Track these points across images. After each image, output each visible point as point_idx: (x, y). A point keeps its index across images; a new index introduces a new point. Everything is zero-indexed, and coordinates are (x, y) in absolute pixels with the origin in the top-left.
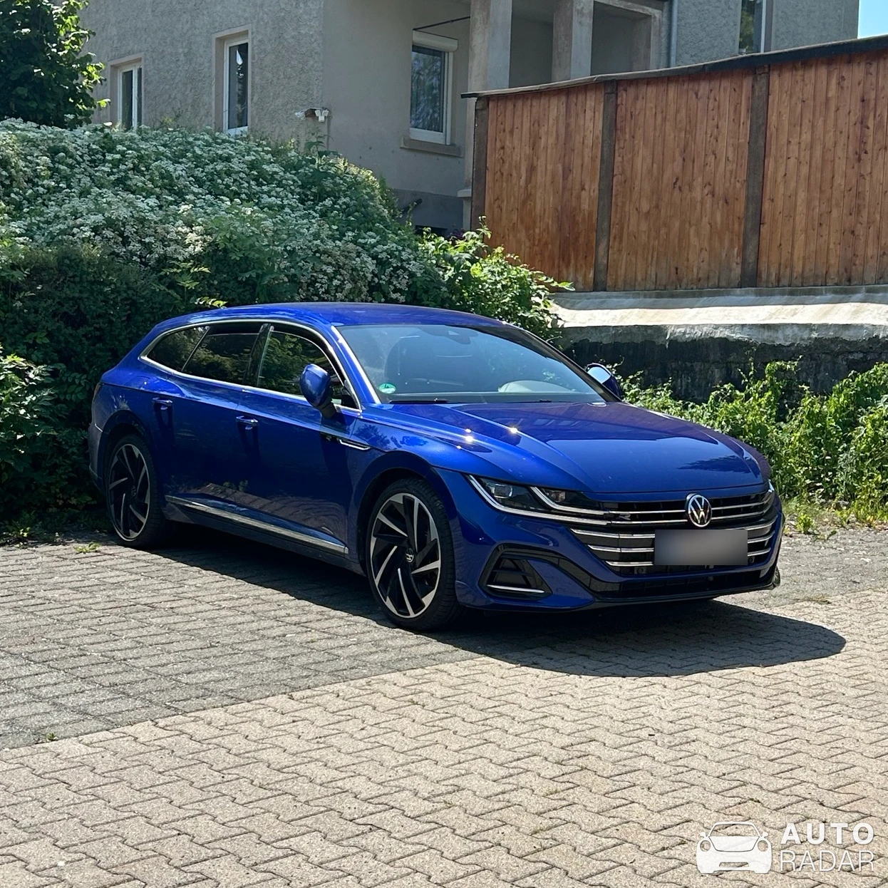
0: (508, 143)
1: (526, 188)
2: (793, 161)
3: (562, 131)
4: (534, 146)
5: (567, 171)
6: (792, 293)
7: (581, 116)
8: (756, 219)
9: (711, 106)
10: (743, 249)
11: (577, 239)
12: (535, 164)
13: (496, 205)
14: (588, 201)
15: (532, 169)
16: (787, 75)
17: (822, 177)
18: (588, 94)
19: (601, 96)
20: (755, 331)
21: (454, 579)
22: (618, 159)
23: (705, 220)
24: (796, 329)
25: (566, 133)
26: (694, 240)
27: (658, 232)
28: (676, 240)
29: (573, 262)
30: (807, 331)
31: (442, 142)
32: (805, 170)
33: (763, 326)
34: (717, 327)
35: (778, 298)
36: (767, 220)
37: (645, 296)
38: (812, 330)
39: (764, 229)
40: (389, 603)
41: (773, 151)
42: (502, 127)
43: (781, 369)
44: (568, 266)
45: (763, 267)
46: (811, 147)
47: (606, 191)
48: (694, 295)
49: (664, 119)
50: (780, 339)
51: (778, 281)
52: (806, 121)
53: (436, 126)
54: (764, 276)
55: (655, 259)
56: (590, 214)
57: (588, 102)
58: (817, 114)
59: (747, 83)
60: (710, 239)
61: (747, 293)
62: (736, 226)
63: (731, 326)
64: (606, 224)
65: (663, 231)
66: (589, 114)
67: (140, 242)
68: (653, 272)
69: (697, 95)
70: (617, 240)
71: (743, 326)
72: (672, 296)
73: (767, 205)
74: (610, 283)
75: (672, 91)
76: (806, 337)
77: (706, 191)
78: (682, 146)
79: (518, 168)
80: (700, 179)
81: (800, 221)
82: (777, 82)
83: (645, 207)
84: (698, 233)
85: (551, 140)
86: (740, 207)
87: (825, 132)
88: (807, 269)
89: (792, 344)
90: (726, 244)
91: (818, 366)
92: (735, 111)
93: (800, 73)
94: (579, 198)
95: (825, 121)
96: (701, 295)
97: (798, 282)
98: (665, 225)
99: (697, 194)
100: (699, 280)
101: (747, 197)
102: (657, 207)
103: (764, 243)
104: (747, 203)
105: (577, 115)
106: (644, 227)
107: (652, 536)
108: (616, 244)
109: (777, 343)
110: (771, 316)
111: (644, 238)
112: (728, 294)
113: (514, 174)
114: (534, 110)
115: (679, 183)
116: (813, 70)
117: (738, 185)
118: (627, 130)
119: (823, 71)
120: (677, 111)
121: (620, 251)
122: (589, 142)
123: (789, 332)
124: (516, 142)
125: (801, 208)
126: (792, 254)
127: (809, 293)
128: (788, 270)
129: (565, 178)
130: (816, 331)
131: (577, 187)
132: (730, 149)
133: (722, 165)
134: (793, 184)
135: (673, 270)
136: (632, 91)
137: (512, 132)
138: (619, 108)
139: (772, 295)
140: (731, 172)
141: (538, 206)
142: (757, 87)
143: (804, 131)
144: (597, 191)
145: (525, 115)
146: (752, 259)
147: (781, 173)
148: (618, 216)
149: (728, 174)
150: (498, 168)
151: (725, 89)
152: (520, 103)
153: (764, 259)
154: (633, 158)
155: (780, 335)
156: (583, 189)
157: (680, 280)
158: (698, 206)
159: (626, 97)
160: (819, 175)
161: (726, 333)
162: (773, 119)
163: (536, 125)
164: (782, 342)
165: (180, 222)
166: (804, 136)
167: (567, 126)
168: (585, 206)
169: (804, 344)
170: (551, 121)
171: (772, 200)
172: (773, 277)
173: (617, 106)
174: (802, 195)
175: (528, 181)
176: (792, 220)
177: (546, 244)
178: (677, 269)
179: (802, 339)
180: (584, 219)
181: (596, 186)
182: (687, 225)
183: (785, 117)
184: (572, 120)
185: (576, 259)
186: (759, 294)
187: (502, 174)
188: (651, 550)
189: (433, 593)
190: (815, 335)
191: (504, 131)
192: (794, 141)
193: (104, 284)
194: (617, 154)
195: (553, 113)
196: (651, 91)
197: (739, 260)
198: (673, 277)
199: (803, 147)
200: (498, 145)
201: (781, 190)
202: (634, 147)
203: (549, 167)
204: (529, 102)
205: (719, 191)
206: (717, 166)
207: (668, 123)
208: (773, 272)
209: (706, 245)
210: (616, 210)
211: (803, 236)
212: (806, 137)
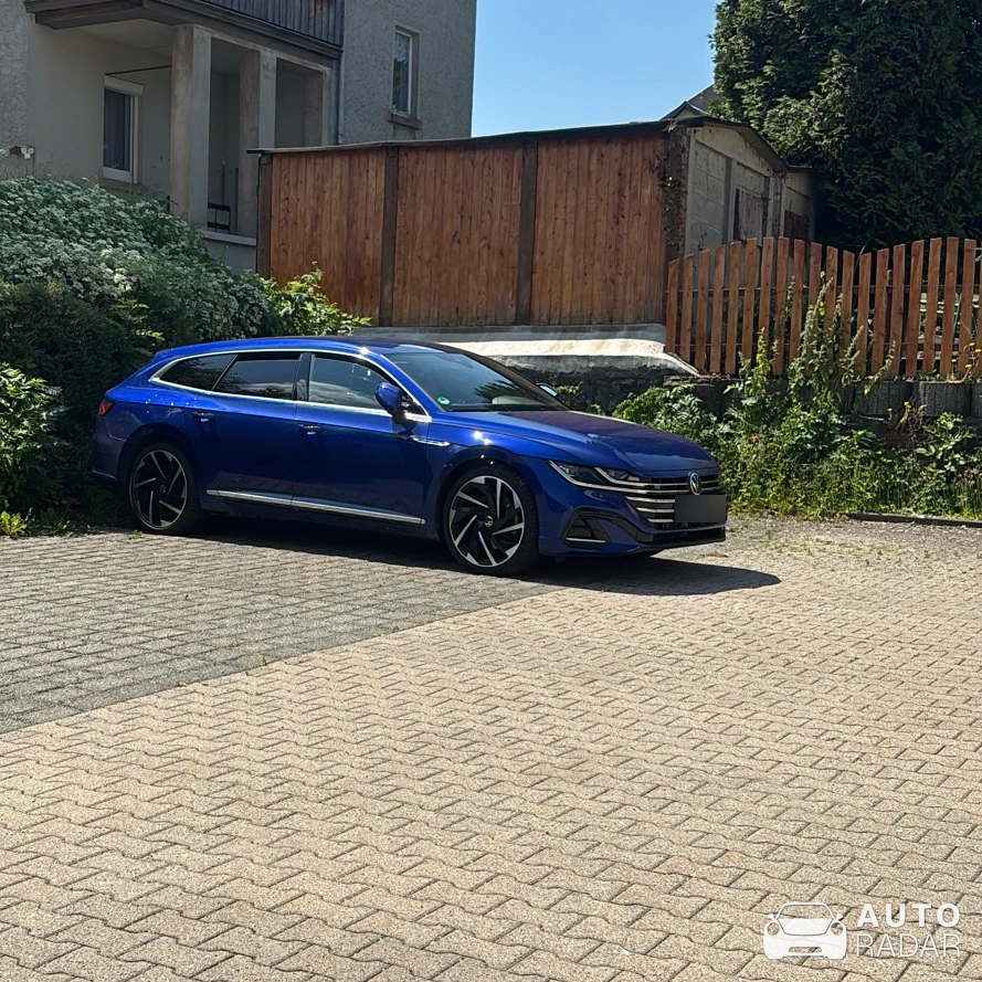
0: (292, 195)
1: (312, 235)
2: (559, 222)
3: (346, 186)
4: (318, 199)
5: (351, 222)
6: (564, 331)
7: (364, 176)
8: (528, 268)
9: (486, 173)
10: (518, 293)
11: (362, 281)
12: (320, 214)
13: (281, 250)
14: (373, 248)
15: (317, 219)
16: (554, 151)
17: (586, 236)
18: (371, 156)
19: (382, 158)
20: (539, 361)
21: (538, 535)
22: (400, 213)
23: (482, 269)
24: (576, 360)
25: (350, 189)
26: (472, 285)
27: (439, 276)
28: (456, 286)
29: (359, 300)
30: (586, 361)
31: (129, 181)
32: (571, 229)
33: (548, 357)
34: (505, 358)
35: (552, 334)
36: (538, 269)
37: (431, 332)
38: (589, 361)
39: (535, 277)
40: (469, 558)
41: (543, 213)
42: (286, 181)
43: (563, 391)
44: (353, 305)
45: (536, 309)
46: (576, 211)
47: (390, 240)
48: (476, 331)
49: (443, 183)
50: (562, 368)
51: (549, 320)
52: (571, 188)
53: (123, 166)
54: (537, 315)
55: (437, 299)
56: (375, 260)
57: (370, 164)
58: (581, 182)
59: (518, 154)
60: (487, 285)
61: (523, 330)
62: (510, 273)
63: (518, 357)
64: (390, 269)
65: (444, 277)
66: (371, 173)
67: (80, 281)
68: (436, 311)
69: (472, 162)
70: (402, 283)
71: (529, 357)
72: (456, 332)
73: (537, 257)
74: (394, 319)
75: (450, 158)
76: (585, 366)
77: (482, 244)
78: (460, 205)
79: (303, 218)
80: (477, 234)
81: (568, 270)
82: (545, 156)
83: (427, 256)
84: (476, 280)
85: (336, 195)
86: (514, 259)
87: (588, 199)
88: (574, 310)
89: (573, 372)
90: (502, 289)
91: (595, 390)
92: (508, 176)
93: (565, 149)
94: (364, 245)
95: (587, 190)
96: (483, 331)
97: (567, 321)
98: (445, 271)
99: (475, 246)
100: (478, 318)
101: (520, 251)
102: (438, 256)
103: (535, 288)
104: (520, 256)
105: (360, 174)
106: (426, 271)
107: (673, 501)
108: (401, 287)
109: (560, 371)
110: (551, 349)
111: (427, 281)
112: (507, 330)
113: (299, 223)
114: (318, 168)
115: (458, 237)
116: (576, 147)
117: (511, 240)
118: (409, 189)
119: (585, 149)
120: (455, 176)
121: (404, 292)
122: (372, 196)
123: (569, 362)
124: (300, 195)
125: (568, 260)
126: (561, 299)
127: (579, 330)
128: (558, 311)
129: (349, 227)
130: (594, 361)
131: (361, 236)
132: (504, 209)
133: (497, 223)
134: (560, 241)
135: (454, 310)
136: (412, 157)
137: (296, 186)
138: (401, 171)
139: (546, 331)
140: (505, 228)
141: (324, 250)
142: (527, 160)
143: (569, 197)
144: (380, 241)
145: (309, 173)
146: (525, 302)
147: (550, 230)
148: (402, 262)
149: (503, 230)
150: (282, 216)
151: (498, 160)
152: (303, 160)
153: (536, 302)
154: (415, 213)
155: (562, 365)
156: (367, 238)
157: (461, 319)
158: (476, 255)
159: (407, 161)
160: (583, 234)
161: (515, 363)
162: (542, 186)
163: (320, 181)
164: (564, 371)
165: (103, 264)
166: (569, 202)
167: (351, 183)
168: (369, 253)
169: (582, 371)
170: (335, 179)
171: (543, 253)
172: (544, 318)
173: (398, 168)
174: (568, 250)
175: (313, 229)
176: (559, 271)
177: (332, 285)
178: (457, 309)
179: (581, 368)
180: (368, 264)
181: (380, 236)
182: (466, 272)
183: (553, 185)
184: (356, 178)
185: (362, 298)
186: (534, 331)
187: (287, 222)
188: (672, 511)
189: (517, 546)
190: (592, 365)
191: (288, 184)
192: (562, 205)
193: (70, 317)
194: (399, 210)
195: (337, 171)
196: (431, 158)
197: (514, 302)
198: (454, 315)
199: (569, 210)
200: (282, 197)
201: (550, 246)
202: (415, 204)
203: (334, 218)
204: (313, 161)
205: (494, 244)
206: (492, 222)
207: (447, 186)
208: (545, 312)
209: (484, 289)
210: (399, 258)
211: (570, 283)
212: (572, 202)
